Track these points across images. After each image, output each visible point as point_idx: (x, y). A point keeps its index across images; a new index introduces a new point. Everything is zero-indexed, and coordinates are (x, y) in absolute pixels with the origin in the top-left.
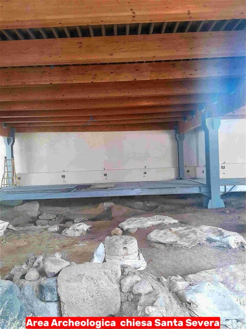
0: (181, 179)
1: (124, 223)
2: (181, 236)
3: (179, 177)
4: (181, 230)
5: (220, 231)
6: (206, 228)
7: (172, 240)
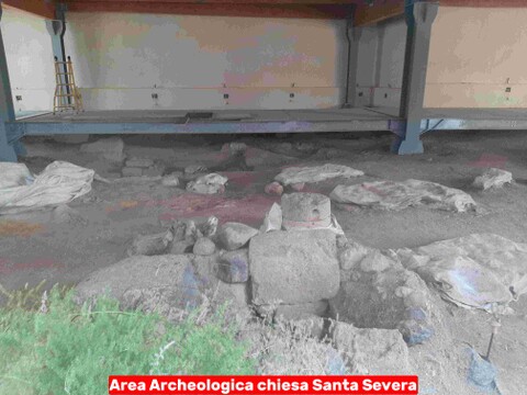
0: (349, 107)
1: (283, 175)
2: (383, 195)
3: (346, 103)
4: (378, 186)
5: (438, 188)
6: (417, 183)
7: (371, 200)
